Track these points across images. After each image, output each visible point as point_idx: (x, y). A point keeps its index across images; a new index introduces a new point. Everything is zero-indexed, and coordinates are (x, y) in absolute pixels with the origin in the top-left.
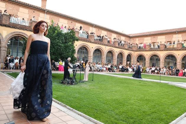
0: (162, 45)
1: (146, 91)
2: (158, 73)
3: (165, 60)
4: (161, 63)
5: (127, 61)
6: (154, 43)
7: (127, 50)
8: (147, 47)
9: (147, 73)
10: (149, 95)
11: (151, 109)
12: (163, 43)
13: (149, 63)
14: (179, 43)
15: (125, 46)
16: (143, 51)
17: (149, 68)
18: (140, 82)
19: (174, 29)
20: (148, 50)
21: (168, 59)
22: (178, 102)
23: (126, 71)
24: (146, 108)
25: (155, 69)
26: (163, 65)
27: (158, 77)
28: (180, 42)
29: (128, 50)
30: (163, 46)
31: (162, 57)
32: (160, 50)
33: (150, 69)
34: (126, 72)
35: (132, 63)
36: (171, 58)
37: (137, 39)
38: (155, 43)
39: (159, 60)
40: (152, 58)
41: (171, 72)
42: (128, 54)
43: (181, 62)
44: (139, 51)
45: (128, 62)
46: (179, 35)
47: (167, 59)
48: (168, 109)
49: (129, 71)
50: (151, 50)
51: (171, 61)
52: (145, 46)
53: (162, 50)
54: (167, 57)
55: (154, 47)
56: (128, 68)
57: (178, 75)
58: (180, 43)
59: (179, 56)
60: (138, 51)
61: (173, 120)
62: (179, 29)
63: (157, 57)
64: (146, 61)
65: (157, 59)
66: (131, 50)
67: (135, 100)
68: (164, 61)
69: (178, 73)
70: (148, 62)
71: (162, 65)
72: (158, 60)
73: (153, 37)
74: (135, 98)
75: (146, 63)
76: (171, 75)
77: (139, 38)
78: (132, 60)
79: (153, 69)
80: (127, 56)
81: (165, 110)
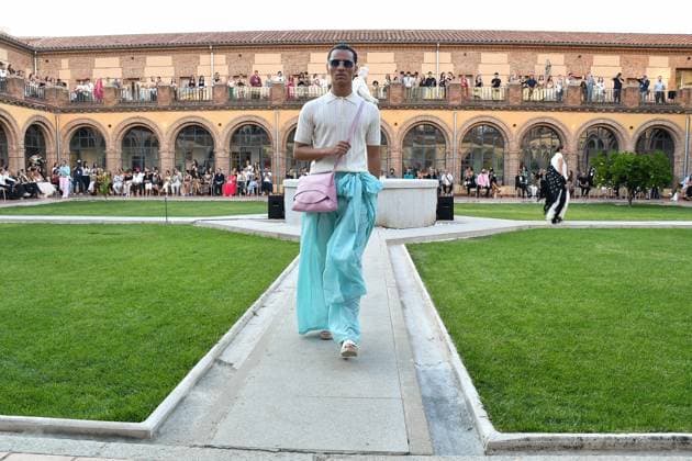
0: (163, 88)
1: (120, 260)
2: (155, 192)
3: (176, 144)
4: (164, 155)
5: (30, 152)
6: (133, 80)
7: (21, 104)
8: (108, 95)
9: (115, 194)
10: (135, 272)
11: (149, 317)
12: (167, 81)
13: (119, 156)
14: (218, 83)
15: (10, 88)
16: (93, 111)
17: (123, 176)
18: (94, 230)
19: (201, 35)
20: (110, 105)
21: (188, 139)
23: (28, 194)
24: (133, 317)
25: (145, 178)
26: (171, 161)
27: (156, 207)
28: (223, 80)
29: (27, 106)
30: (166, 92)
31: (164, 132)
32: (158, 109)
33: (126, 179)
34: (26, 198)
35: (51, 158)
36: (195, 135)
37: (65, 62)
38: (138, 79)
39: (156, 144)
40: (129, 136)
41: (198, 186)
42: (30, 123)
43: (228, 149)
44: (78, 111)
45: (35, 158)
46: (217, 56)
47: (182, 138)
49: (41, 193)
50: (123, 106)
51: (198, 146)
52: (99, 93)
53: (165, 109)
54: (181, 132)
55: (133, 95)
56: (38, 180)
57: (221, 194)
58: (221, 86)
59: (220, 129)
60: (70, 111)
62: (217, 34)
63: (149, 134)
64: (108, 150)
65: (147, 143)
66: (44, 109)
67: (87, 300)
68: (172, 149)
69: (220, 187)
70: (115, 152)
71: (167, 161)
72: (153, 143)
73: (128, 57)
74: (88, 291)
75: (109, 156)
76: (198, 194)
77: (75, 59)
78: (50, 148)
79: (138, 178)
80: (27, 132)
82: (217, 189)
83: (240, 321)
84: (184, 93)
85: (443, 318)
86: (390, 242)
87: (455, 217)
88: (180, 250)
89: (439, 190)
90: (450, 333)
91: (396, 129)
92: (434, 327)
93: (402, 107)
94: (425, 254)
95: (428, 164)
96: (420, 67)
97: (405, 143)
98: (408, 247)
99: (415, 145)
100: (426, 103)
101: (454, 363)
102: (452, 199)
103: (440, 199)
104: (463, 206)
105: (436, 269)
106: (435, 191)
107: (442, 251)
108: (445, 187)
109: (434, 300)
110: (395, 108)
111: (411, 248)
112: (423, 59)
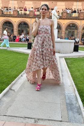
3: (3, 27)
21: (6, 25)
22: (16, 65)
26: (2, 31)
36: (8, 24)
43: (17, 29)
46: (15, 1)
47: (4, 25)
48: (8, 72)
54: (4, 23)
59: (15, 23)
61: (13, 81)
68: (2, 28)
81: (6, 74)
82: (14, 40)
83: (18, 78)
84: (5, 12)
85: (74, 80)
86: (60, 57)
87: (79, 51)
88: (3, 57)
89: (75, 43)
90: (75, 85)
91: (64, 25)
92: (71, 83)
93: (66, 19)
94: (70, 61)
95: (72, 36)
96: (72, 7)
97: (66, 29)
98: (65, 59)
99: (69, 30)
100: (73, 18)
101: (76, 94)
102: (78, 46)
103: (75, 46)
104: (81, 48)
105: (72, 66)
106: (74, 44)
107: (74, 60)
108: (76, 42)
109: (71, 75)
110: (64, 19)
111: (66, 59)
112: (73, 4)
